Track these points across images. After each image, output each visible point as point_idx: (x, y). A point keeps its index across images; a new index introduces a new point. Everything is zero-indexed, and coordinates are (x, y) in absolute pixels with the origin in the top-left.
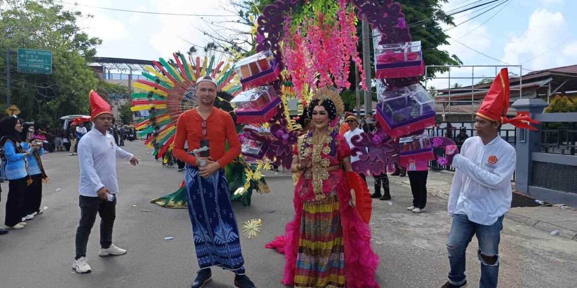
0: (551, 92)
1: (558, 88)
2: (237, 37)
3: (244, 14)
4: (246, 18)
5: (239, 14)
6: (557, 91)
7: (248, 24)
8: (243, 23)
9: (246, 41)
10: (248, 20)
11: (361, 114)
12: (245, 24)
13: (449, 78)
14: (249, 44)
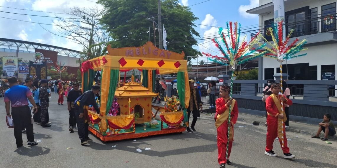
0: (241, 69)
1: (245, 66)
2: (82, 31)
3: (86, 18)
4: (87, 20)
5: (83, 18)
6: (244, 68)
7: (88, 24)
8: (85, 23)
9: (87, 34)
10: (88, 22)
11: (159, 77)
12: (86, 23)
13: (197, 62)
14: (89, 35)
